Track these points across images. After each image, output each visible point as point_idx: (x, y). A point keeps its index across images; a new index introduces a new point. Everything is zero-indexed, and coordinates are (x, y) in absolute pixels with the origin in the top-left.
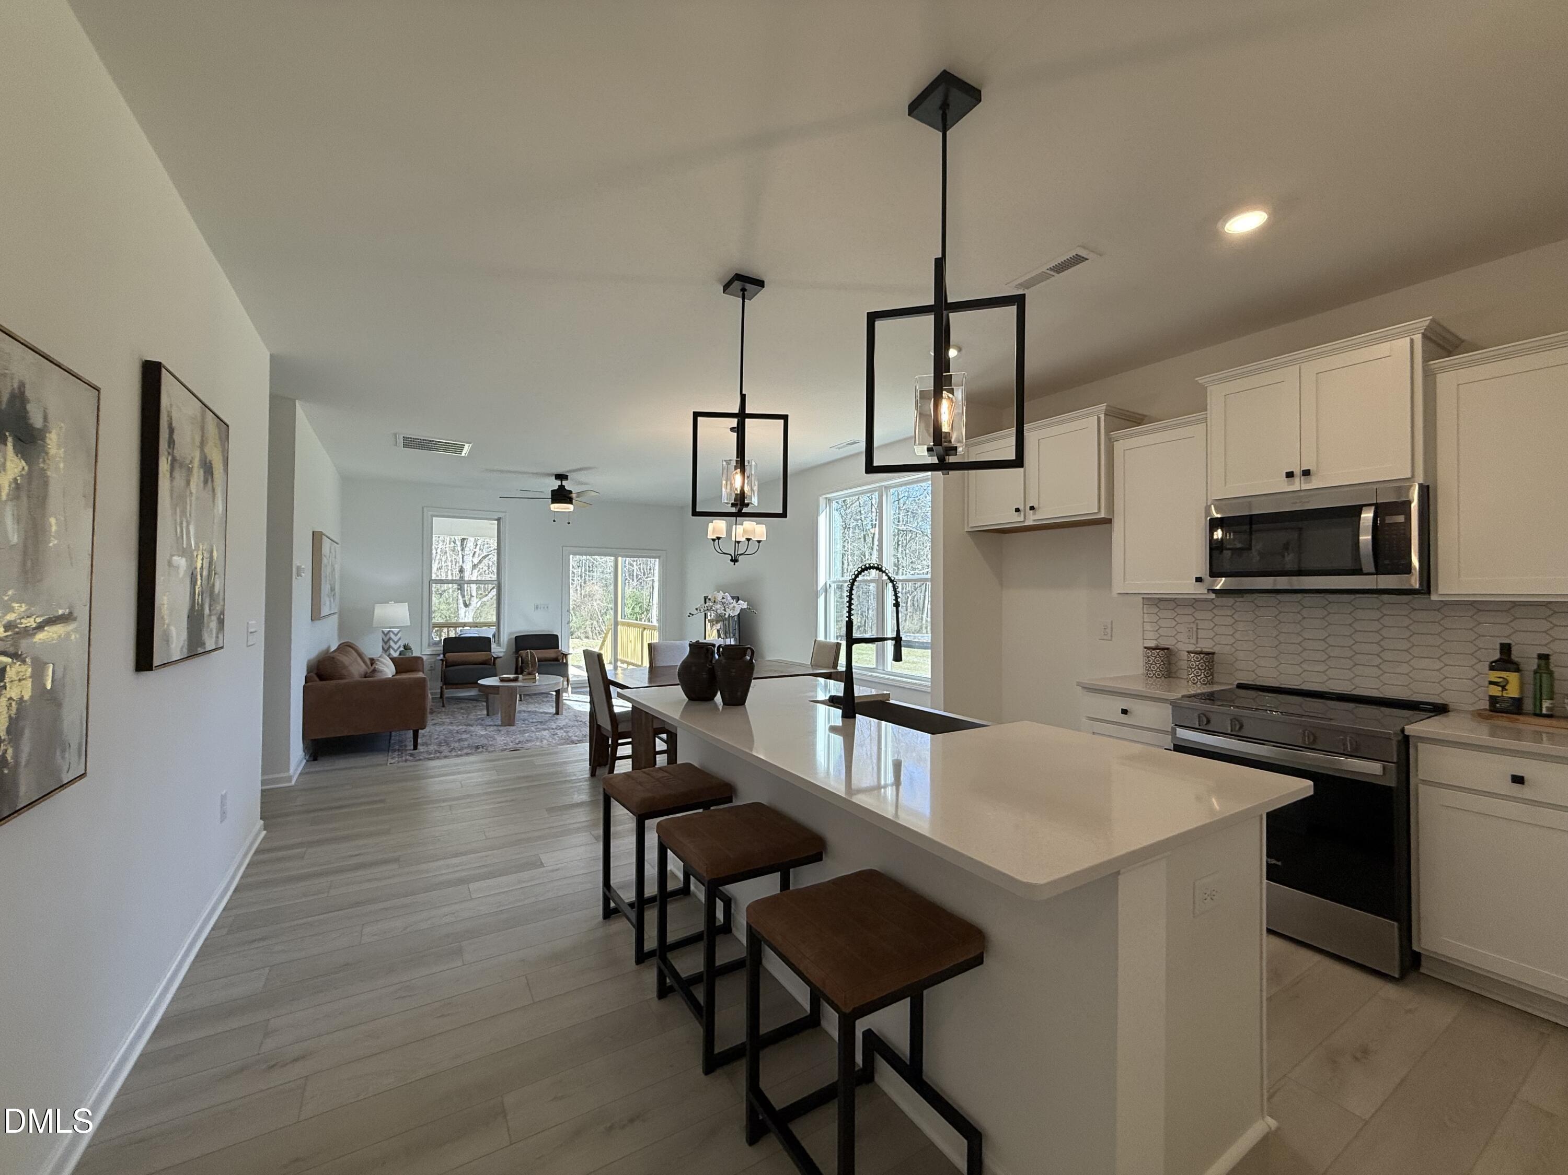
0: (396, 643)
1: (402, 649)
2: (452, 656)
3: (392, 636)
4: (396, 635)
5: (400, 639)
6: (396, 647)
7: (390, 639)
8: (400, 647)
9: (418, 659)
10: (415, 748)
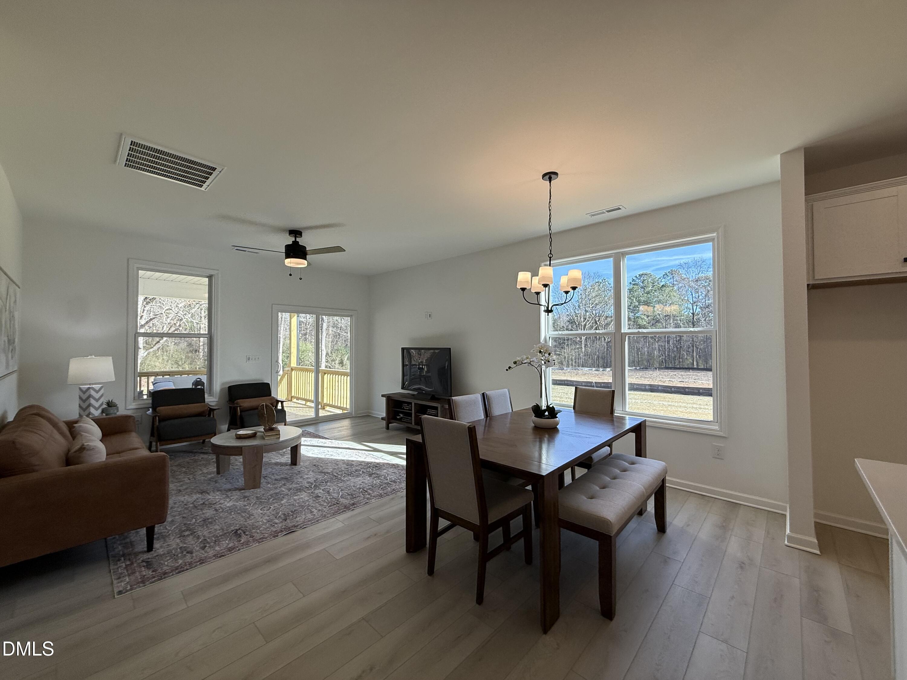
0: (97, 400)
1: (104, 406)
2: (164, 410)
3: (93, 393)
4: (97, 392)
5: (102, 396)
6: (97, 405)
7: (90, 396)
8: (102, 404)
9: (127, 418)
10: (150, 548)
